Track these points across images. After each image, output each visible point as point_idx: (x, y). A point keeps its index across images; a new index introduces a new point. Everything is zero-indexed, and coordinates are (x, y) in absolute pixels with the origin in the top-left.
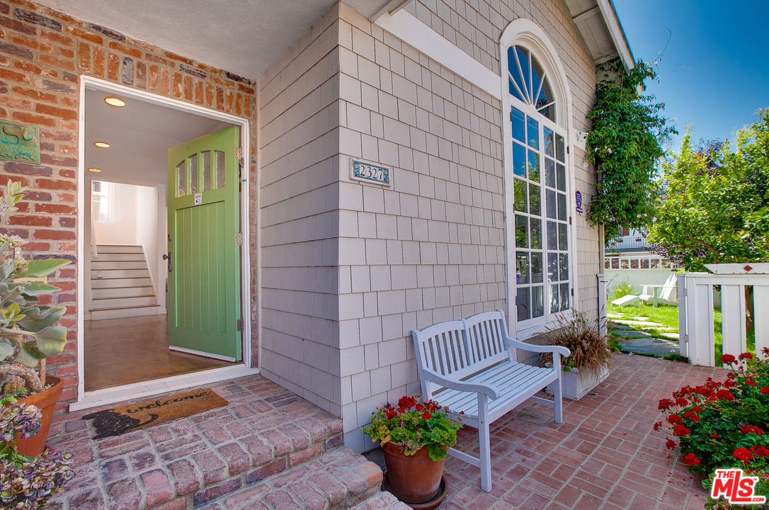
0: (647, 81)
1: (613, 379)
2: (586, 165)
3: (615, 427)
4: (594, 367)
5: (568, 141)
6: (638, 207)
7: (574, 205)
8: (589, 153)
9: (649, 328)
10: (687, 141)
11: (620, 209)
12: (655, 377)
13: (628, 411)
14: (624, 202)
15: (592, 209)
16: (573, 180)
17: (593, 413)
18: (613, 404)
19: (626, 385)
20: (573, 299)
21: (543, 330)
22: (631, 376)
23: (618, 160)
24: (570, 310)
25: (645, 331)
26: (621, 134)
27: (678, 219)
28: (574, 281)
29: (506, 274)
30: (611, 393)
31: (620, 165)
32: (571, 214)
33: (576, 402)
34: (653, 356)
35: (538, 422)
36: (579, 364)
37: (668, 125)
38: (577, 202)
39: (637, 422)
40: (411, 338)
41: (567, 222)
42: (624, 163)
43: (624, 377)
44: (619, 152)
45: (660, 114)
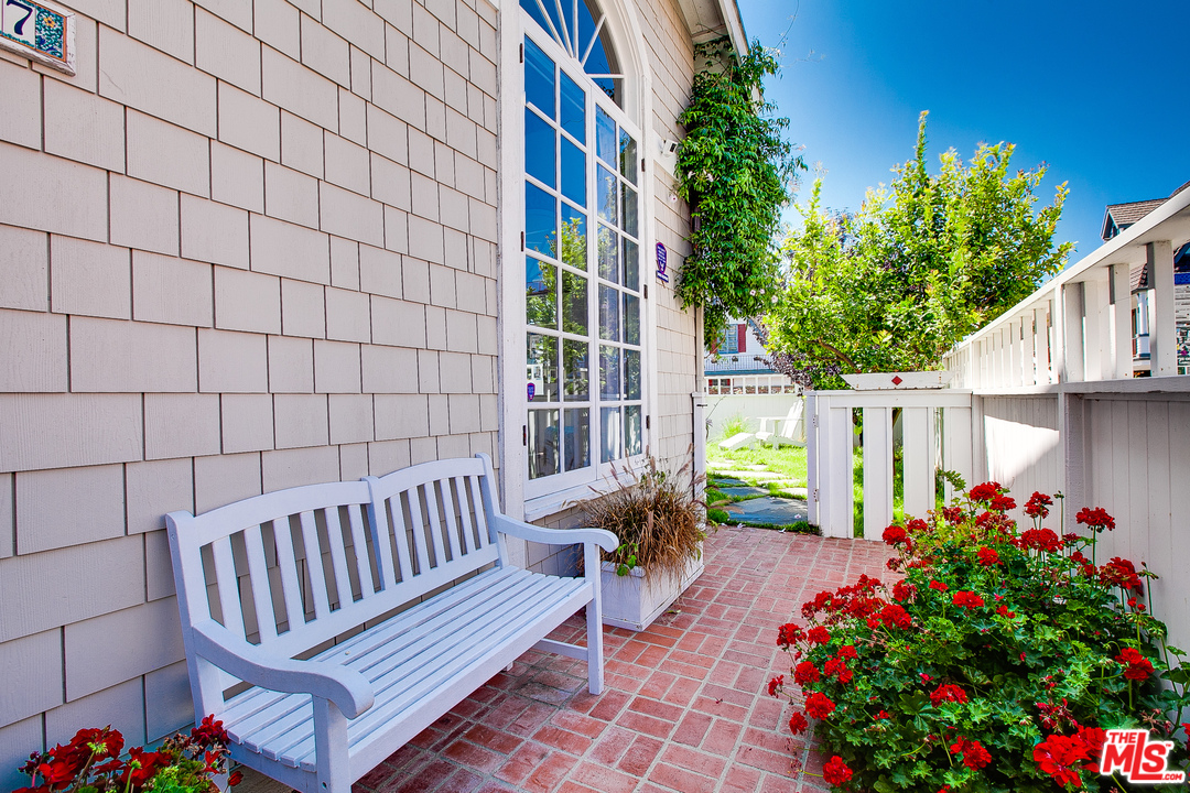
0: (766, 78)
1: (709, 578)
2: (673, 201)
3: (702, 687)
4: (673, 564)
5: (644, 149)
6: (752, 278)
7: (654, 267)
8: (680, 181)
9: (767, 482)
10: (818, 190)
11: (726, 280)
12: (774, 565)
13: (728, 644)
14: (732, 266)
15: (684, 280)
16: (651, 222)
17: (666, 658)
18: (705, 631)
19: (729, 586)
20: (649, 435)
21: (588, 496)
22: (738, 568)
23: (724, 197)
24: (643, 456)
25: (761, 486)
26: (729, 154)
27: (805, 311)
28: (650, 401)
29: (500, 377)
30: (703, 605)
31: (726, 206)
32: (646, 280)
33: (641, 635)
34: (771, 528)
35: (553, 699)
36: (646, 559)
37: (794, 154)
38: (658, 262)
39: (742, 666)
40: (163, 532)
41: (640, 294)
42: (731, 203)
43: (727, 570)
44: (724, 184)
45: (784, 136)
